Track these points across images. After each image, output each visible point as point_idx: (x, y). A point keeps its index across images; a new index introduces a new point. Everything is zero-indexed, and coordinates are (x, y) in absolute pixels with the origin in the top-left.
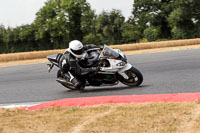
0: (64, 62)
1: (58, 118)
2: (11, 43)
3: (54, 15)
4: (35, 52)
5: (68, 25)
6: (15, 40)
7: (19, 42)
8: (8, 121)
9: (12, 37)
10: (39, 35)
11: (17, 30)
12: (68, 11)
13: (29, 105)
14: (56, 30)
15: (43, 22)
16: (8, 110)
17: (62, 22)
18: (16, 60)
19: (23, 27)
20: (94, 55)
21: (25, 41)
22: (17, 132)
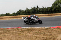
1: (59, 31)
2: (46, 11)
3: (57, 5)
4: (52, 14)
6: (47, 11)
7: (48, 11)
8: (46, 31)
9: (46, 10)
10: (53, 10)
11: (47, 8)
13: (51, 27)
14: (57, 8)
16: (46, 28)
17: (59, 7)
18: (47, 15)
19: (49, 7)
21: (49, 11)
22: (49, 34)
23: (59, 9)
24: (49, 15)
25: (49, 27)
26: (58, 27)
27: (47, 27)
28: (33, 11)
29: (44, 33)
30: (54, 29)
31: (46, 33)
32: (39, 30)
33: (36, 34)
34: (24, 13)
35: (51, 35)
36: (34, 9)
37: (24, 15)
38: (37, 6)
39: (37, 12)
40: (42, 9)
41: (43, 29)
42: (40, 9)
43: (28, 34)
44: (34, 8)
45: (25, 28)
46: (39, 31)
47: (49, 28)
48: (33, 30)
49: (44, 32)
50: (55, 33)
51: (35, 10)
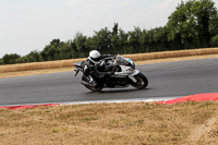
0: (86, 67)
2: (146, 43)
3: (184, 18)
5: (197, 28)
6: (150, 41)
7: (153, 42)
8: (148, 113)
9: (147, 38)
10: (171, 37)
11: (152, 32)
12: (197, 15)
13: (166, 100)
14: (186, 32)
15: (175, 25)
16: (147, 104)
17: (191, 25)
18: (151, 58)
19: (157, 29)
20: (110, 62)
21: (159, 42)
22: (157, 123)
23: (193, 33)
24: (156, 58)
25: (157, 100)
26: (188, 97)
27: (150, 100)
28: (100, 44)
29: (141, 122)
30: (174, 108)
31: (148, 122)
32: (123, 112)
33: (110, 127)
34: (69, 50)
35: (166, 126)
36: (106, 37)
37: (71, 58)
38: (116, 26)
39: (117, 46)
40: (132, 34)
41: (137, 108)
42: (124, 36)
43: (84, 128)
44: (104, 33)
45: (73, 106)
46: (124, 115)
47: (158, 104)
48: (102, 111)
49: (140, 118)
50: (178, 121)
51: (109, 41)
